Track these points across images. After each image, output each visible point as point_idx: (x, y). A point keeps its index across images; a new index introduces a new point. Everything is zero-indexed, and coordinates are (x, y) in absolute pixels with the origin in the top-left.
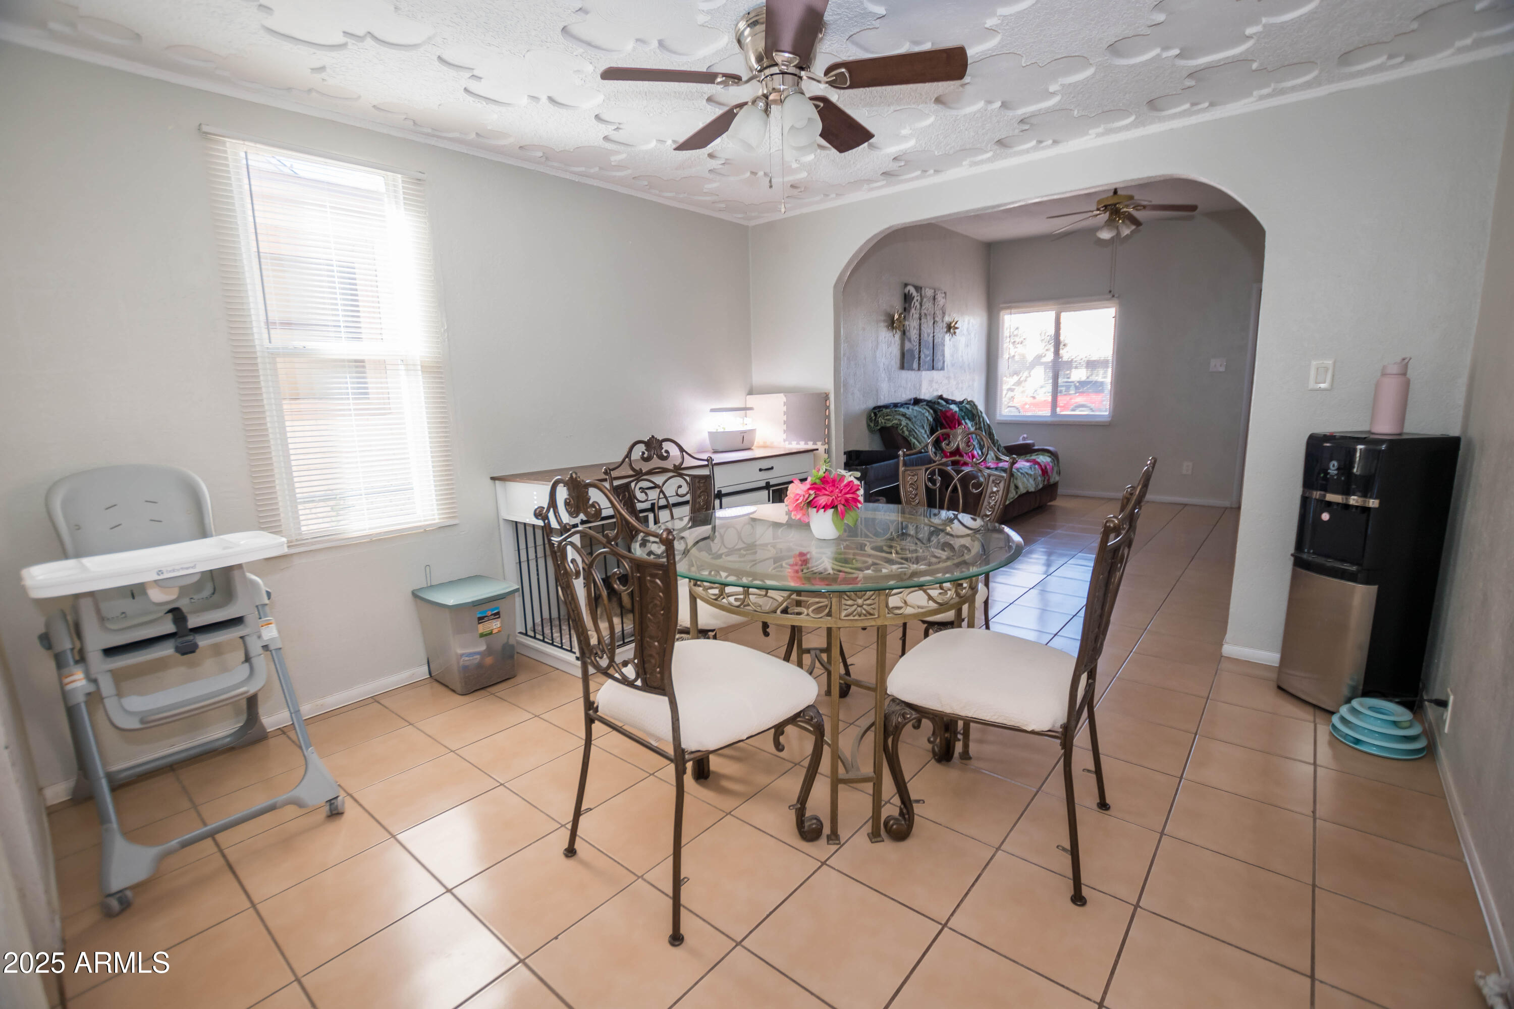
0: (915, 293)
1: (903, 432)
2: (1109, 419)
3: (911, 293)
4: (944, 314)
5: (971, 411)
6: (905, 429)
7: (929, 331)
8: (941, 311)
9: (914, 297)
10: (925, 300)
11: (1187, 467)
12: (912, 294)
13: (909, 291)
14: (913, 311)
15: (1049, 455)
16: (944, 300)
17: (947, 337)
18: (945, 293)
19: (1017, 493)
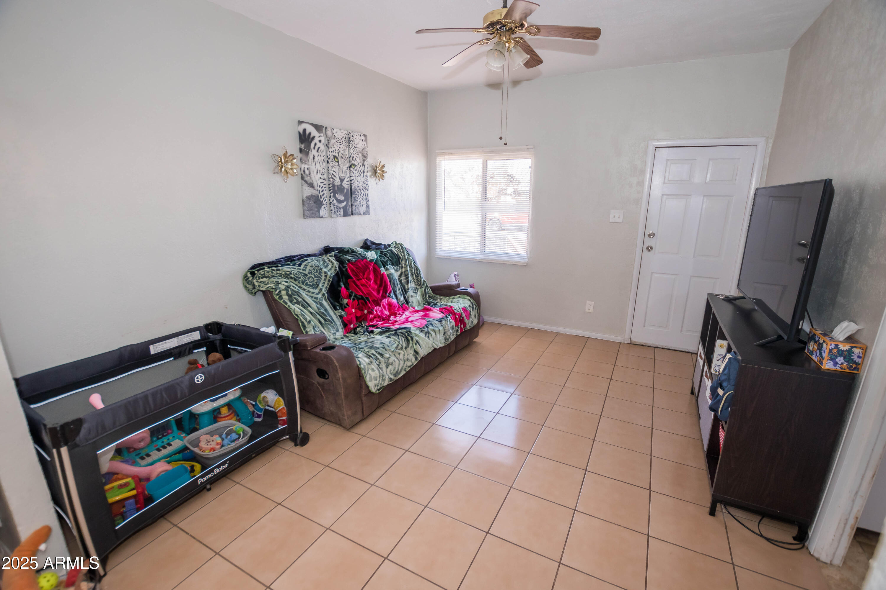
0: (314, 132)
1: (281, 297)
2: (526, 260)
3: (307, 133)
4: (365, 157)
5: (397, 255)
6: (284, 293)
7: (343, 175)
8: (360, 155)
9: (314, 137)
10: (333, 141)
11: (589, 306)
12: (310, 134)
13: (305, 130)
14: (313, 152)
15: (469, 298)
16: (364, 143)
17: (372, 182)
18: (364, 135)
19: (416, 358)
